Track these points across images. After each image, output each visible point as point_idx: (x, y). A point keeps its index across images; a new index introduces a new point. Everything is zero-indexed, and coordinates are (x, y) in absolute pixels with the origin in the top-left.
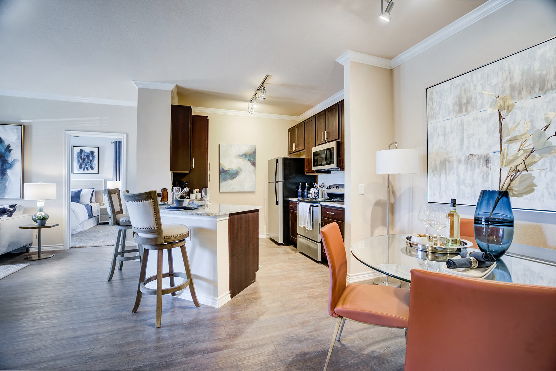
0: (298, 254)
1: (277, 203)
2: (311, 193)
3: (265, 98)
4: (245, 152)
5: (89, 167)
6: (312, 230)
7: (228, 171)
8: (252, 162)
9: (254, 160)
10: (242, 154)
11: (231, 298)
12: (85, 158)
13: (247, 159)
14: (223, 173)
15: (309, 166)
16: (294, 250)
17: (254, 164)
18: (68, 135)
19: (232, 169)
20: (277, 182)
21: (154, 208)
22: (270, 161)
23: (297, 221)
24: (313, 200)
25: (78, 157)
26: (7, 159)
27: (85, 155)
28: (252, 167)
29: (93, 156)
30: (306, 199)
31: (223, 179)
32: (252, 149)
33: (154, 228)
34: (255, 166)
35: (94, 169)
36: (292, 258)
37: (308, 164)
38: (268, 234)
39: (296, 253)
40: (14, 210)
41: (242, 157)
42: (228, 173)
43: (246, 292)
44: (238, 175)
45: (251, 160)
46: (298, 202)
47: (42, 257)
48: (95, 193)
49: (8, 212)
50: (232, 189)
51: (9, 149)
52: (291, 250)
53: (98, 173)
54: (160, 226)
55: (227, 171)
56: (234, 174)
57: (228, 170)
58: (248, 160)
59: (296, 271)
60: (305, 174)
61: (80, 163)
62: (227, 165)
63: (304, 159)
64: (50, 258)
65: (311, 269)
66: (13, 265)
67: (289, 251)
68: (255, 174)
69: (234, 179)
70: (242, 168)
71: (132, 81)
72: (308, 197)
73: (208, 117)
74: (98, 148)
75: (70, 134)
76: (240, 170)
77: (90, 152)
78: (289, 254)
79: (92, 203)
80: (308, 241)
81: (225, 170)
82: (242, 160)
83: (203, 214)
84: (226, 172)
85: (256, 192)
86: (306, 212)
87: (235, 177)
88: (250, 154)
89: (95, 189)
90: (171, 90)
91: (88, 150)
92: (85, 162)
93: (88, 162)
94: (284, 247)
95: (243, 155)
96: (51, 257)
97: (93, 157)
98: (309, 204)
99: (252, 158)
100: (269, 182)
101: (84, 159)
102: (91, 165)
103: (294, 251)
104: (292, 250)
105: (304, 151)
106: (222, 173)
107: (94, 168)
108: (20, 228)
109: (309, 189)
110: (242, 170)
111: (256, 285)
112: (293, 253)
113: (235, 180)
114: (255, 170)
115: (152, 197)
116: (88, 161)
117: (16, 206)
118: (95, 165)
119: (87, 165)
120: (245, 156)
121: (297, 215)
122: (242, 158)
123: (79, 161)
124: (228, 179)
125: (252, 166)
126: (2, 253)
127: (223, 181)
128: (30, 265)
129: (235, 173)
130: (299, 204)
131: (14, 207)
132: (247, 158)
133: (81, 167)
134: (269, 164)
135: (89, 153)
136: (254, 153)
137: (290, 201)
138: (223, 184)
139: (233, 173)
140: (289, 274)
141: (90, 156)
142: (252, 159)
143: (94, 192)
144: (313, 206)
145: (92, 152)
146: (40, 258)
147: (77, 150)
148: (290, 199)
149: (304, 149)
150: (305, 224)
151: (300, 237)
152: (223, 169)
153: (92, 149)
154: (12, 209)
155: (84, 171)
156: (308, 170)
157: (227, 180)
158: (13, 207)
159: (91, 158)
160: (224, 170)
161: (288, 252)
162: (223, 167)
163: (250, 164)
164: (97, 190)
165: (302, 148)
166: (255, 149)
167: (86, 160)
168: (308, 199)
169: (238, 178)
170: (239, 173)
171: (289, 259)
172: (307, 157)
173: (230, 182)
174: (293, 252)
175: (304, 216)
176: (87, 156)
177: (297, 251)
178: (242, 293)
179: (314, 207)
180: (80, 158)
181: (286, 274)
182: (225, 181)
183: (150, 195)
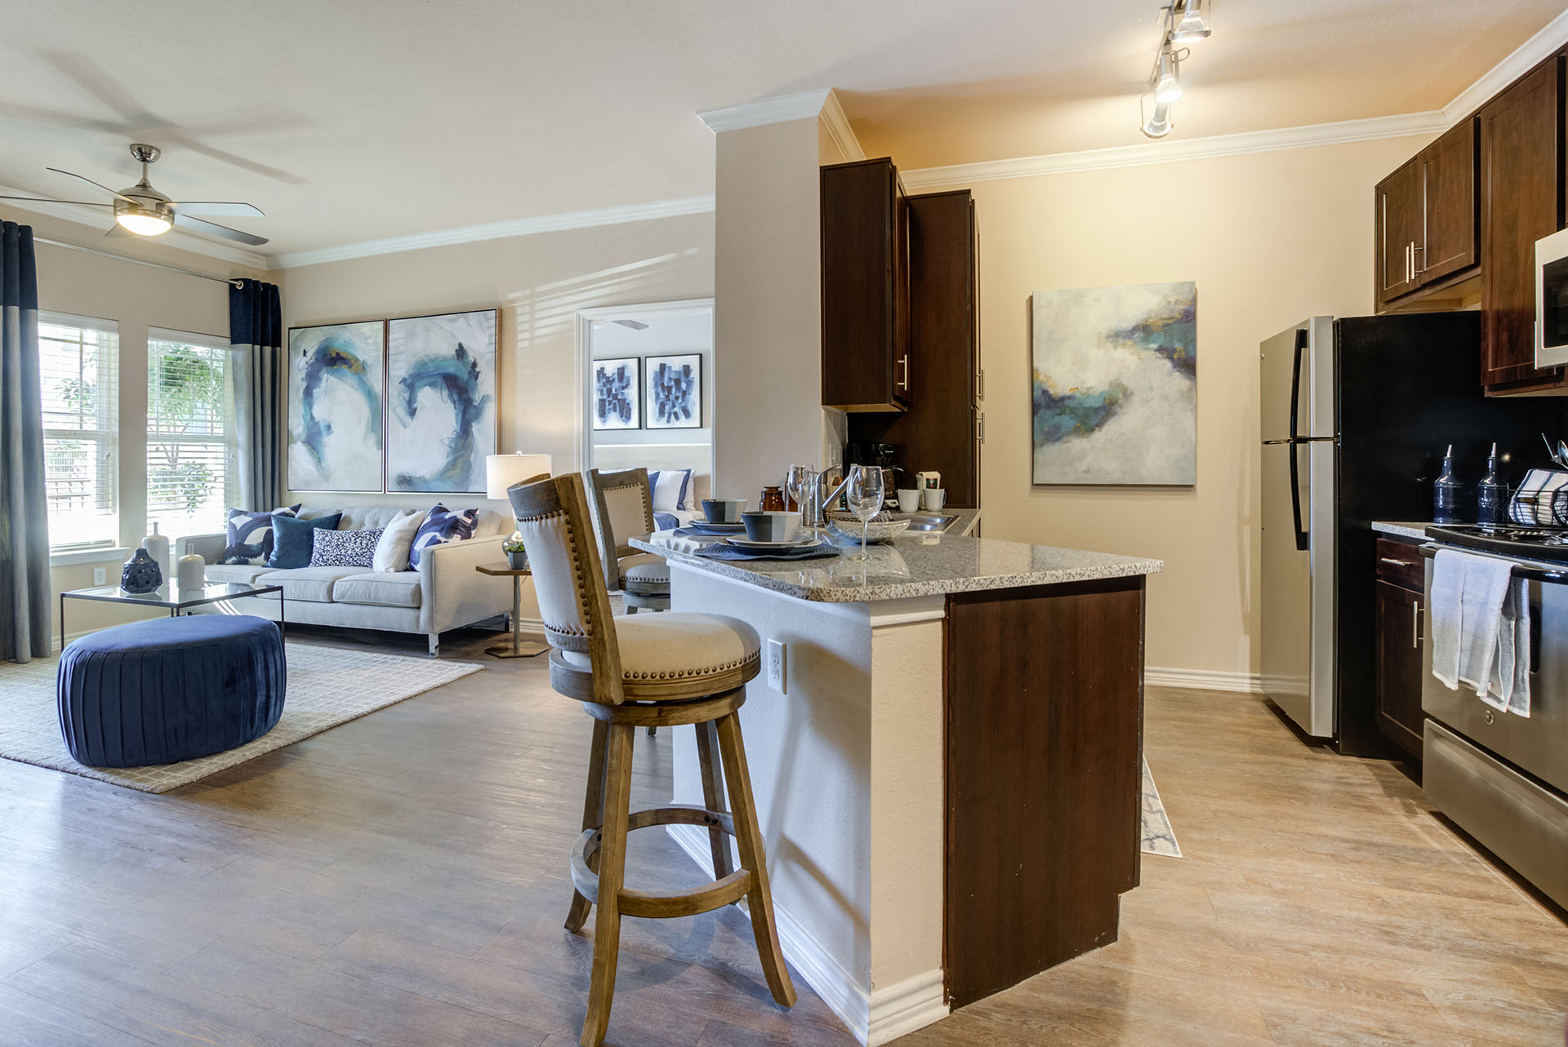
0: (1422, 826)
1: (1303, 541)
2: (1530, 495)
3: (1207, 29)
4: (1145, 316)
5: (681, 412)
6: (1526, 714)
7: (1067, 402)
8: (1176, 356)
9: (1186, 349)
10: (1128, 325)
11: (947, 1008)
12: (671, 387)
13: (1155, 346)
14: (1048, 407)
15: (1512, 350)
16: (1402, 793)
17: (1188, 366)
18: (584, 319)
19: (1085, 391)
20: (1305, 440)
21: (574, 550)
22: (1268, 348)
23: (1420, 643)
24: (1544, 538)
25: (656, 385)
26: (471, 396)
27: (670, 379)
28: (1179, 380)
29: (689, 379)
30: (1489, 528)
31: (1047, 433)
32: (1176, 302)
33: (582, 634)
34: (1194, 374)
35: (692, 414)
36: (1376, 839)
37: (1505, 336)
38: (1259, 675)
39: (1410, 812)
40: (475, 524)
41: (1129, 338)
42: (1067, 410)
43: (1043, 996)
44: (1115, 414)
45: (1175, 350)
46: (1431, 542)
47: (522, 652)
48: (692, 483)
49: (462, 529)
50: (1087, 471)
51: (475, 371)
52: (1380, 790)
53: (702, 427)
54: (600, 629)
55: (1063, 399)
56: (1096, 410)
57: (1070, 397)
58: (1160, 350)
59: (1395, 943)
60: (1488, 394)
61: (660, 401)
62: (1061, 378)
63: (1476, 316)
64: (533, 656)
65: (1519, 961)
66: (453, 663)
67: (1369, 790)
68: (1195, 410)
69: (1092, 430)
70: (1131, 385)
71: (697, 116)
72: (1502, 518)
73: (969, 192)
74: (701, 355)
75: (588, 318)
76: (1121, 395)
77: (682, 370)
78: (1366, 815)
79: (684, 510)
80: (1503, 776)
81: (1054, 396)
82: (1133, 354)
83: (795, 589)
84: (1060, 404)
85: (1198, 488)
86: (1486, 603)
87: (1100, 425)
88: (1168, 325)
89: (692, 472)
90: (817, 113)
91: (676, 364)
92: (672, 397)
93: (677, 398)
94: (1341, 763)
95: (1135, 329)
96: (535, 653)
97: (689, 383)
98: (1502, 566)
99: (1180, 340)
100: (1267, 443)
101: (669, 389)
102: (684, 404)
103: (1397, 800)
104: (1385, 788)
105: (1479, 270)
106: (1042, 411)
107: (691, 411)
108: (478, 569)
109: (1512, 477)
110: (1132, 393)
111: (1112, 964)
112: (1390, 810)
113: (1099, 436)
114: (1193, 389)
115: (564, 504)
116: (677, 394)
117: (477, 513)
118: (694, 404)
119: (676, 404)
120: (1142, 335)
121: (1420, 614)
122: (1130, 343)
123: (657, 396)
124: (1067, 434)
125: (1177, 374)
126: (442, 629)
127: (1048, 440)
128: (486, 670)
129: (1098, 405)
130: (1432, 555)
131: (473, 515)
132: (1154, 342)
133: (662, 412)
134: (1262, 358)
135: (680, 372)
136: (1189, 317)
137: (1379, 534)
138: (1050, 451)
139: (1089, 409)
140: (1337, 951)
141: (682, 379)
142: (1178, 346)
143: (691, 480)
144: (1538, 576)
145: (687, 370)
146: (518, 655)
147: (652, 366)
148: (1376, 526)
149: (1477, 264)
150: (1472, 669)
151: (1438, 736)
152: (1045, 392)
153: (687, 360)
154: (469, 521)
155: (668, 421)
156: (1509, 373)
157: (1065, 439)
158: (471, 516)
159: (684, 386)
160: (1050, 396)
161: (1358, 797)
162: (1046, 387)
163: (1168, 364)
164: (697, 475)
165: (1465, 256)
166: (1194, 301)
167: (673, 390)
168: (1498, 534)
169: (1111, 429)
170: (1116, 408)
171: (1358, 845)
172: (1500, 305)
173: (1078, 444)
174: (1394, 808)
175: (1469, 626)
176: (675, 382)
177: (1422, 801)
178: (1018, 993)
179: (1545, 586)
180: (660, 388)
181: (1315, 947)
182: (1058, 440)
183: (555, 497)
